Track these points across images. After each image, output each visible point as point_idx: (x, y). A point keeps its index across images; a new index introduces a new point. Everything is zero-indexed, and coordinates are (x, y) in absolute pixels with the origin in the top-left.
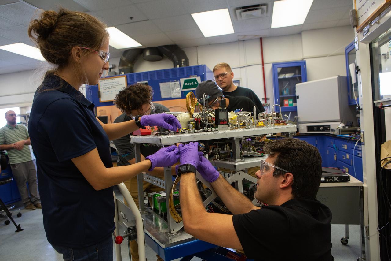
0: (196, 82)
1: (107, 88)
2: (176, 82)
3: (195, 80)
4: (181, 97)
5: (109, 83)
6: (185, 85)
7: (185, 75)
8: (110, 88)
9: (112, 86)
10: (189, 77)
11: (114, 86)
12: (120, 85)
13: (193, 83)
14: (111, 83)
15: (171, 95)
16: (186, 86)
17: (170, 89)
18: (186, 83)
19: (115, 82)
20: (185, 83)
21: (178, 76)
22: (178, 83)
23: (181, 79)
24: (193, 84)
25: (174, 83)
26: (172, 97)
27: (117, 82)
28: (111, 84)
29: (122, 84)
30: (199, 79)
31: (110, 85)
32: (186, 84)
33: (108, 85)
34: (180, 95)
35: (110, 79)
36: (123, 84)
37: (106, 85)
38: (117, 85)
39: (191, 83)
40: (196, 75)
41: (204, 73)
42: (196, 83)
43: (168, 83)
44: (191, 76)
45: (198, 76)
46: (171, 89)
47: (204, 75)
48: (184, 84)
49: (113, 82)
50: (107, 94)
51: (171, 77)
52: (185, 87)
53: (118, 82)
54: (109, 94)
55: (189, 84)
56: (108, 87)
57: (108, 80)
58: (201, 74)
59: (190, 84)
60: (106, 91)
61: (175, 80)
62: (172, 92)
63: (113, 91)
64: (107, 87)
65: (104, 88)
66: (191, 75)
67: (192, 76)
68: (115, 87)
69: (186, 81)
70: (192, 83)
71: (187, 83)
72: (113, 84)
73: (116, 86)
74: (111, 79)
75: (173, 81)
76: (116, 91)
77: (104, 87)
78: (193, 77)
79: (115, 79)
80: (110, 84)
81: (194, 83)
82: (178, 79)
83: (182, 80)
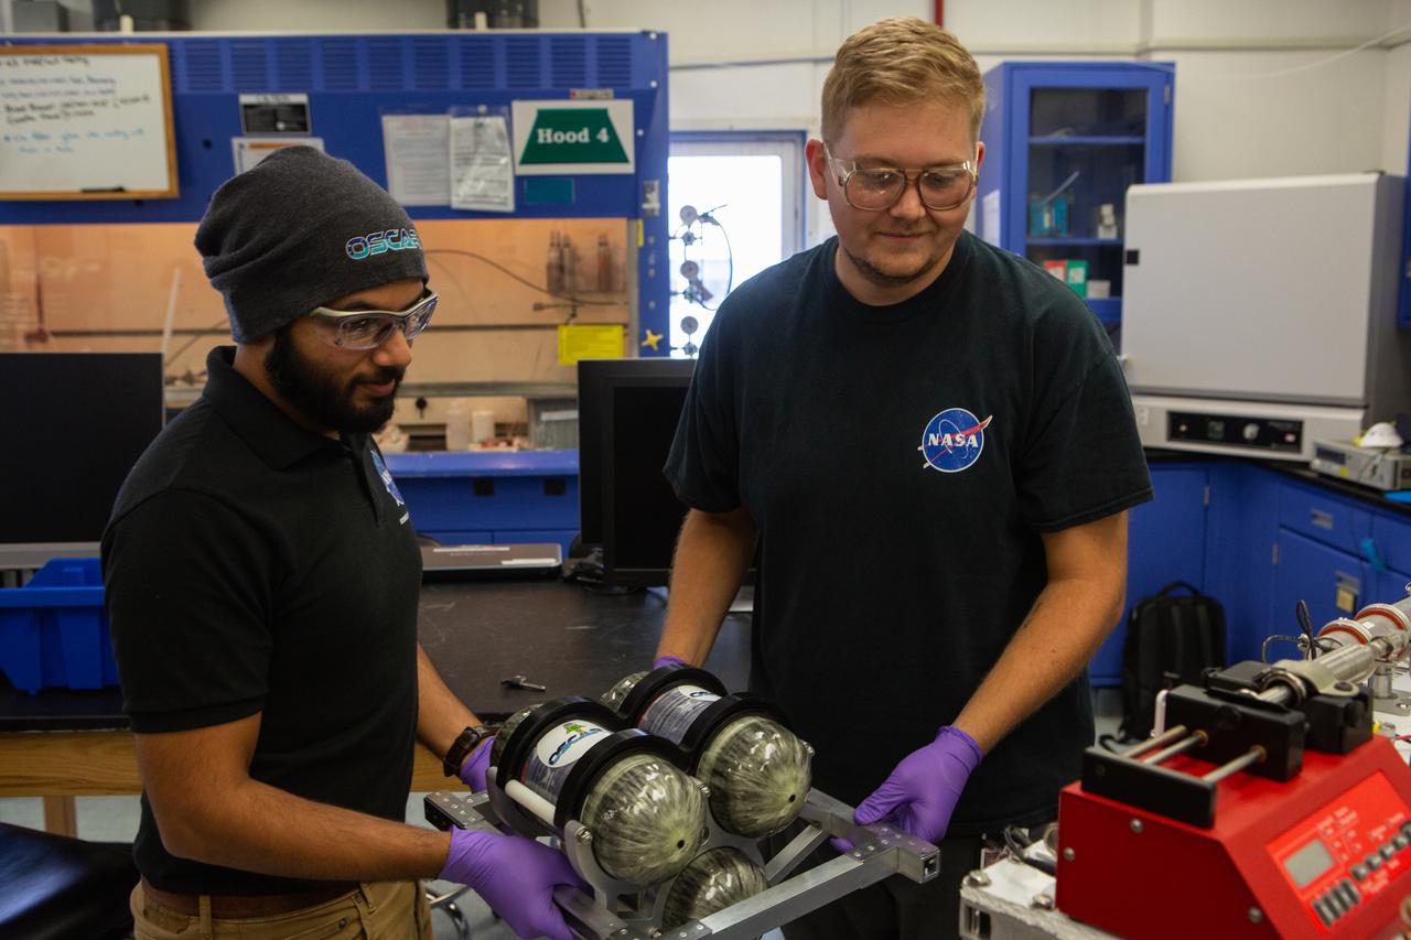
0: (604, 131)
1: (36, 114)
2: (488, 121)
3: (600, 119)
4: (510, 207)
5: (44, 81)
6: (541, 140)
7: (546, 83)
8: (47, 112)
9: (68, 105)
10: (566, 96)
11: (80, 104)
12: (124, 101)
13: (586, 132)
14: (59, 81)
15: (448, 191)
16: (545, 145)
17: (447, 154)
18: (541, 127)
19: (91, 80)
20: (540, 131)
21: (501, 83)
22: (498, 122)
23: (517, 106)
24: (587, 140)
25: (469, 122)
26: (456, 203)
27: (104, 81)
28: (63, 87)
29: (136, 100)
30: (622, 114)
31: (56, 93)
32: (546, 136)
33: (43, 94)
34: (506, 199)
35: (51, 58)
36: (146, 98)
37: (25, 95)
38: (100, 98)
39: (577, 131)
40: (610, 92)
41: (654, 84)
42: (603, 136)
43: (438, 122)
44: (578, 92)
45: (618, 96)
46: (452, 158)
47: (654, 91)
48: (534, 136)
49: (77, 81)
50: (32, 151)
51: (455, 83)
52: (535, 153)
53: (112, 81)
54: (48, 150)
55: (562, 137)
56: (41, 108)
57: (35, 62)
58: (635, 85)
59: (571, 137)
60: (26, 129)
61: (482, 109)
62: (455, 172)
63: (75, 136)
64: (33, 107)
65: (9, 109)
66: (581, 86)
67: (587, 92)
68: (91, 113)
69: (544, 119)
70: (583, 136)
71: (549, 131)
72: (73, 93)
73: (96, 104)
74: (60, 58)
75: (471, 109)
76: (94, 135)
77: (14, 103)
78: (592, 98)
79: (86, 62)
80: (54, 87)
81: (593, 135)
82: (499, 103)
83: (525, 113)
